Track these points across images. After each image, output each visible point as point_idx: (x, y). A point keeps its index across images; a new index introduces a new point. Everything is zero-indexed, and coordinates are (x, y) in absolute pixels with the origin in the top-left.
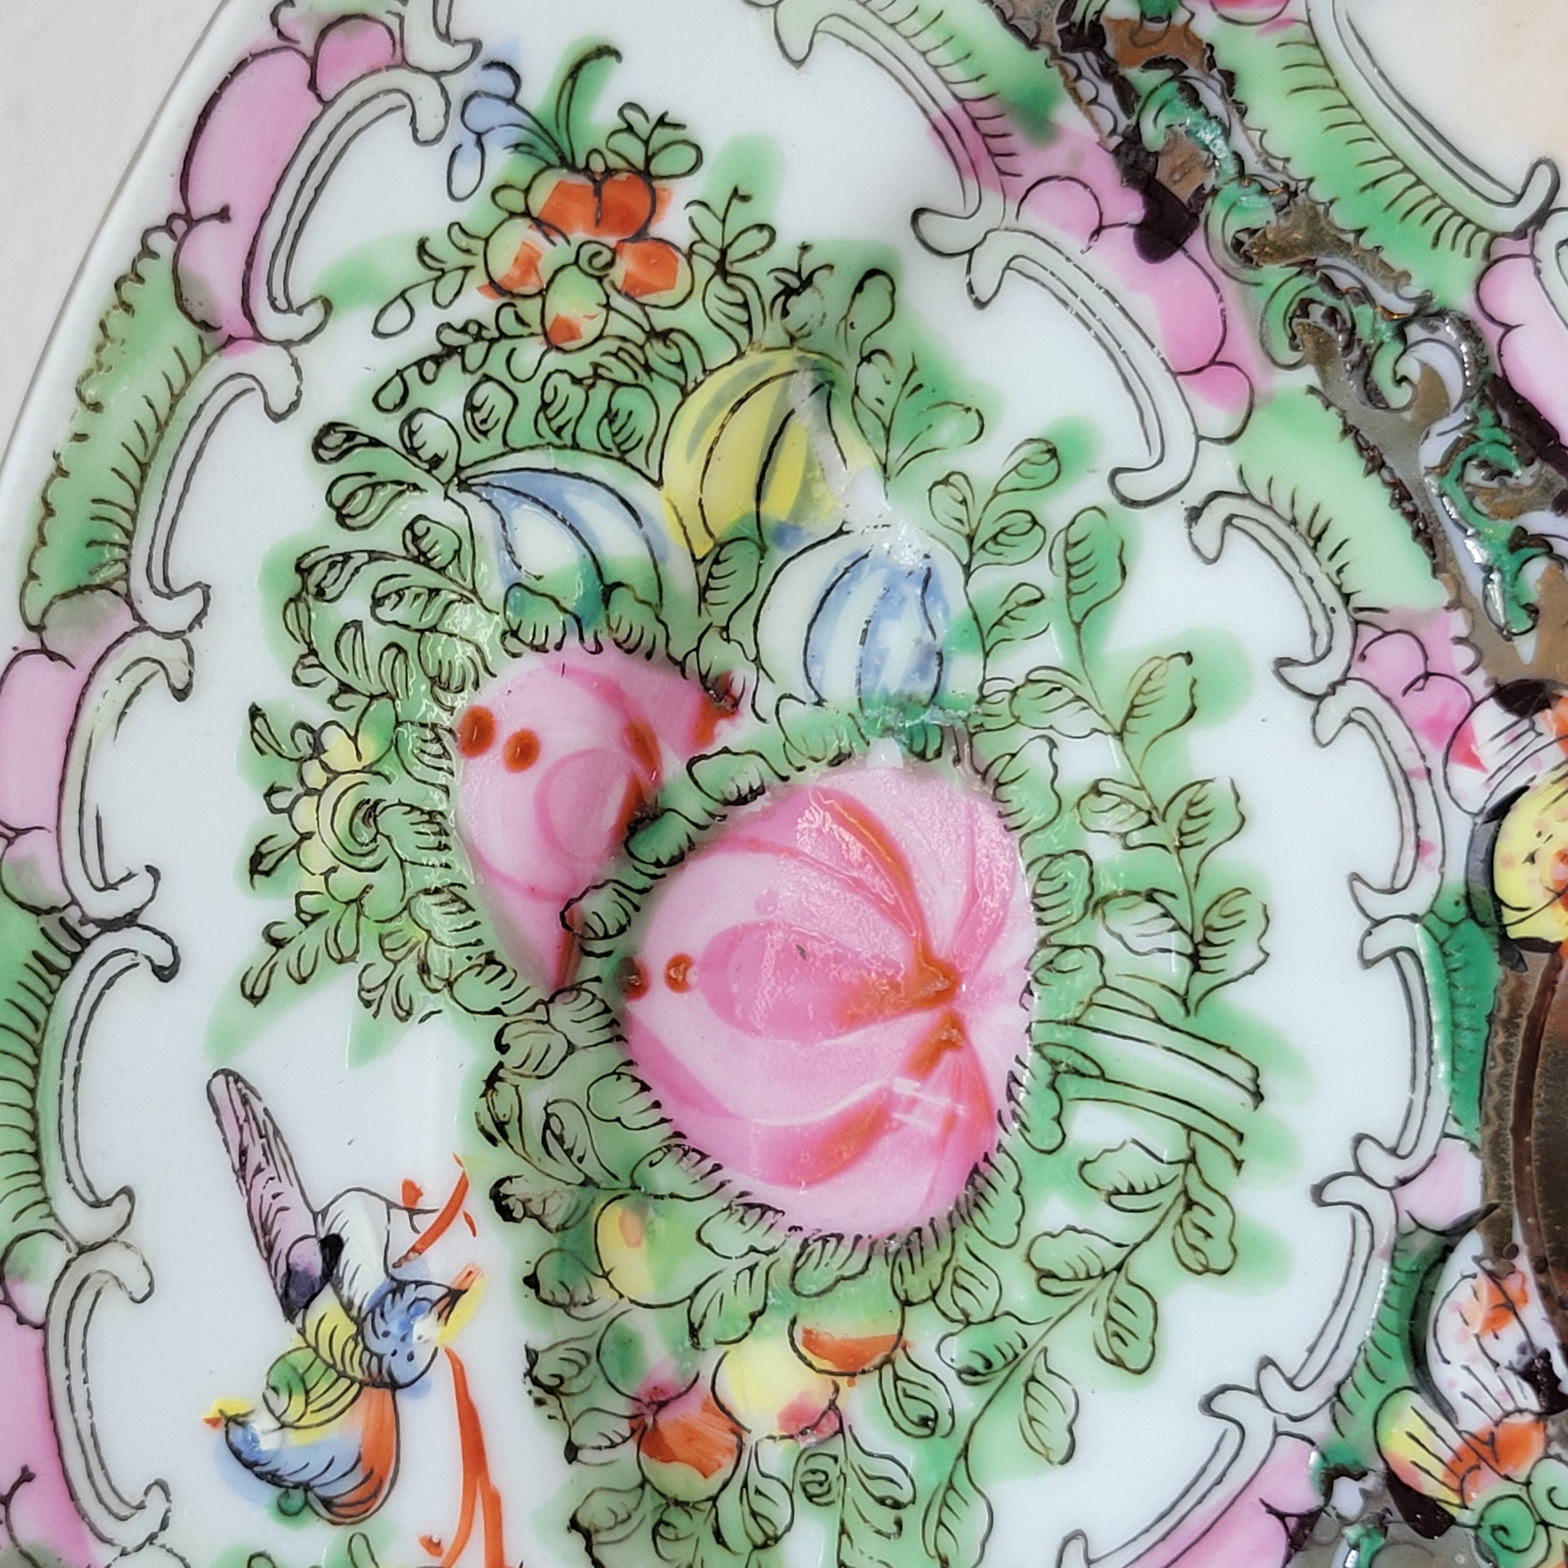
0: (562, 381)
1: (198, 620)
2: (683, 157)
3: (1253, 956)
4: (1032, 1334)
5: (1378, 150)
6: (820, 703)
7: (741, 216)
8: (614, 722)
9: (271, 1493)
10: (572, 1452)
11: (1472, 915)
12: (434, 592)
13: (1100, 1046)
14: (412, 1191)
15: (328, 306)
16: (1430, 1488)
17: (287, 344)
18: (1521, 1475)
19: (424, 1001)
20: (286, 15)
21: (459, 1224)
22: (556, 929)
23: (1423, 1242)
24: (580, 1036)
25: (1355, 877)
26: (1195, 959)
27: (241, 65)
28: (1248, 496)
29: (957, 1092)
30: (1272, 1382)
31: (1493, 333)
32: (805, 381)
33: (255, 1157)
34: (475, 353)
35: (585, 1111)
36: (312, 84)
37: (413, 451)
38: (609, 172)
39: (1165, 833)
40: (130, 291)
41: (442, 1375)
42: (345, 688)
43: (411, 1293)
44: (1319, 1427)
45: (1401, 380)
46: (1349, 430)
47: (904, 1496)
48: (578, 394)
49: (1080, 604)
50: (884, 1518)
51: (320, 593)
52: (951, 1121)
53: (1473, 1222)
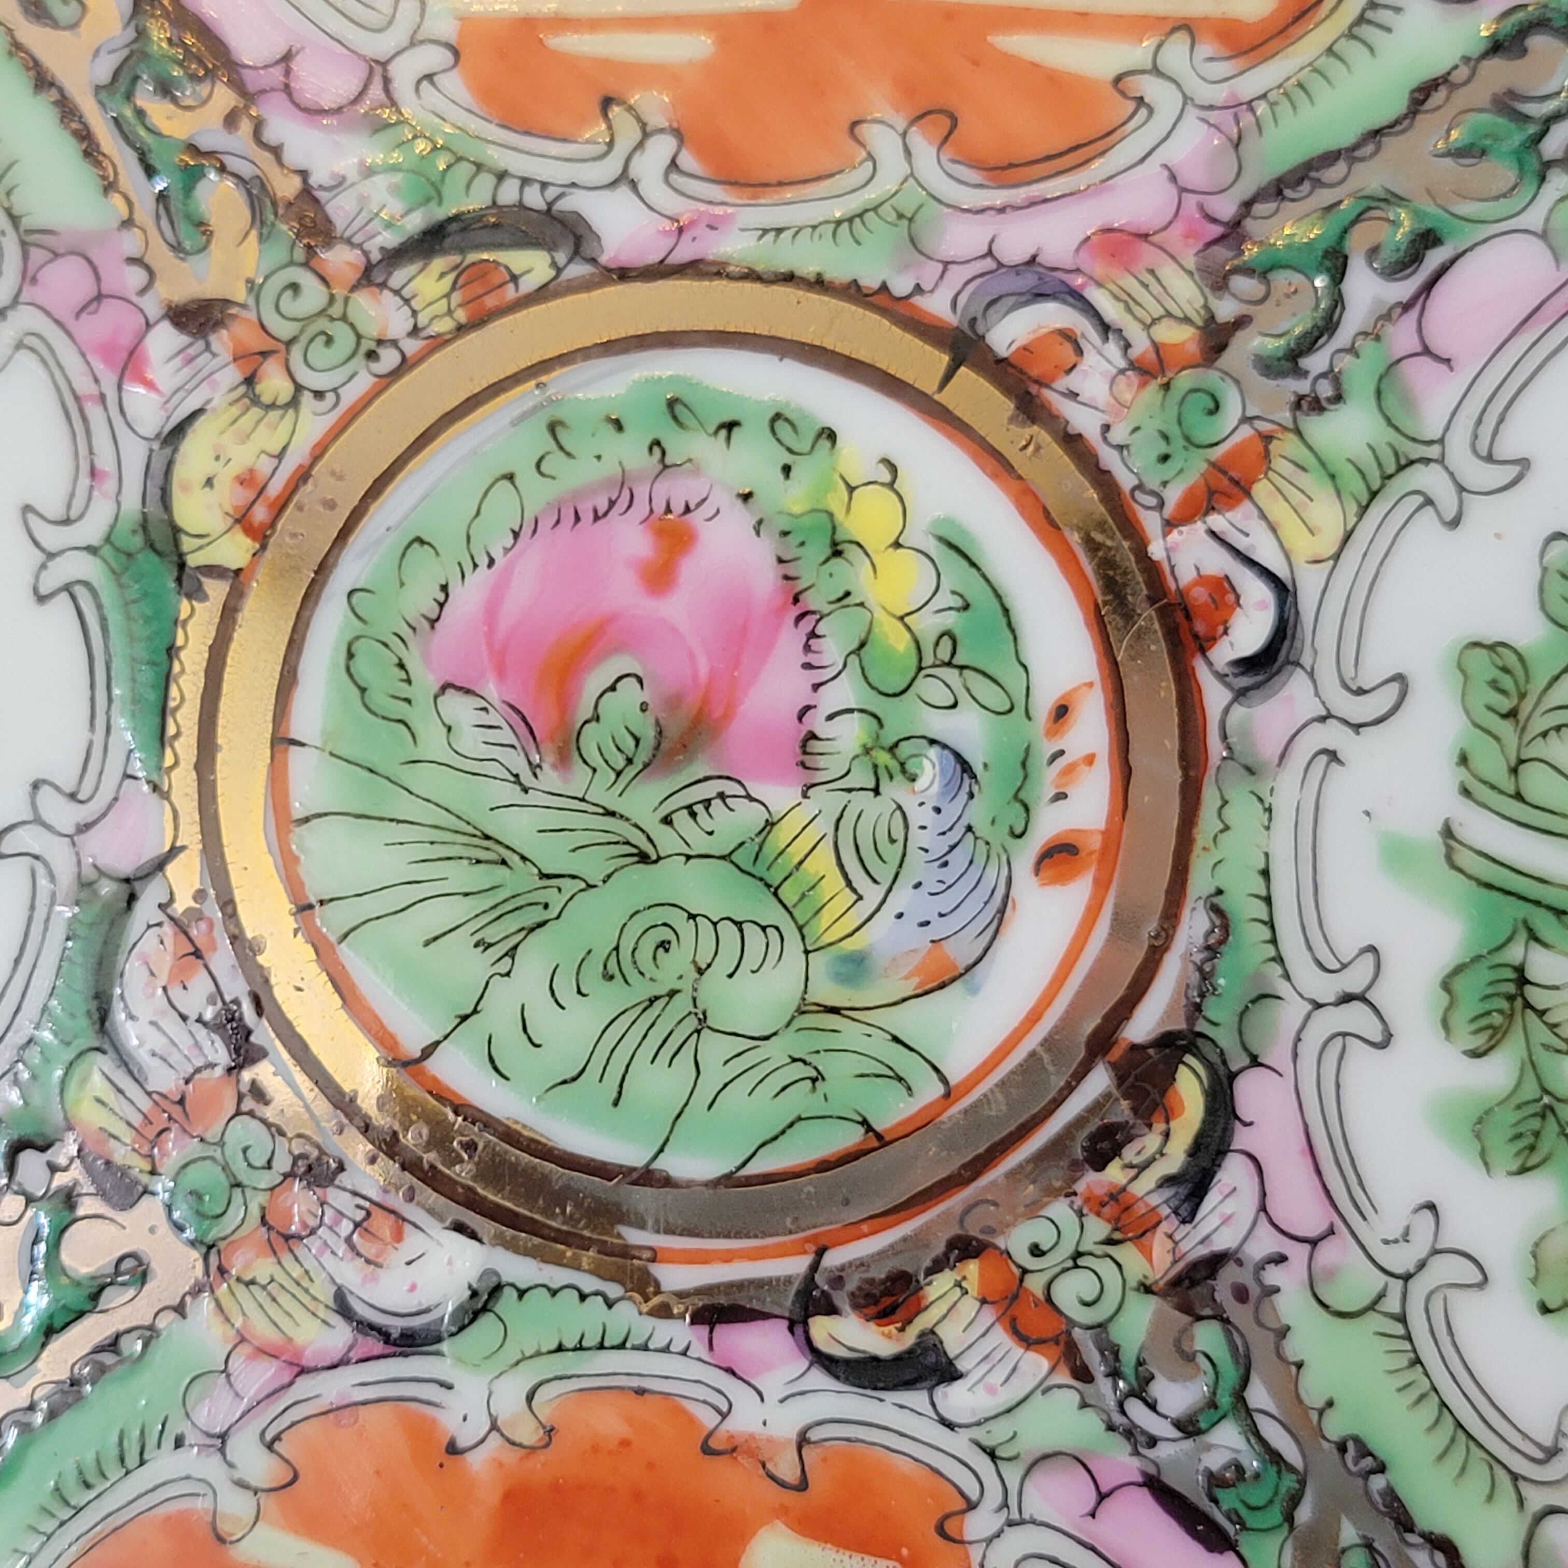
11: (150, 544)
16: (121, 1156)
18: (213, 1134)
23: (107, 891)
25: (27, 509)
46: (17, 50)
53: (160, 865)
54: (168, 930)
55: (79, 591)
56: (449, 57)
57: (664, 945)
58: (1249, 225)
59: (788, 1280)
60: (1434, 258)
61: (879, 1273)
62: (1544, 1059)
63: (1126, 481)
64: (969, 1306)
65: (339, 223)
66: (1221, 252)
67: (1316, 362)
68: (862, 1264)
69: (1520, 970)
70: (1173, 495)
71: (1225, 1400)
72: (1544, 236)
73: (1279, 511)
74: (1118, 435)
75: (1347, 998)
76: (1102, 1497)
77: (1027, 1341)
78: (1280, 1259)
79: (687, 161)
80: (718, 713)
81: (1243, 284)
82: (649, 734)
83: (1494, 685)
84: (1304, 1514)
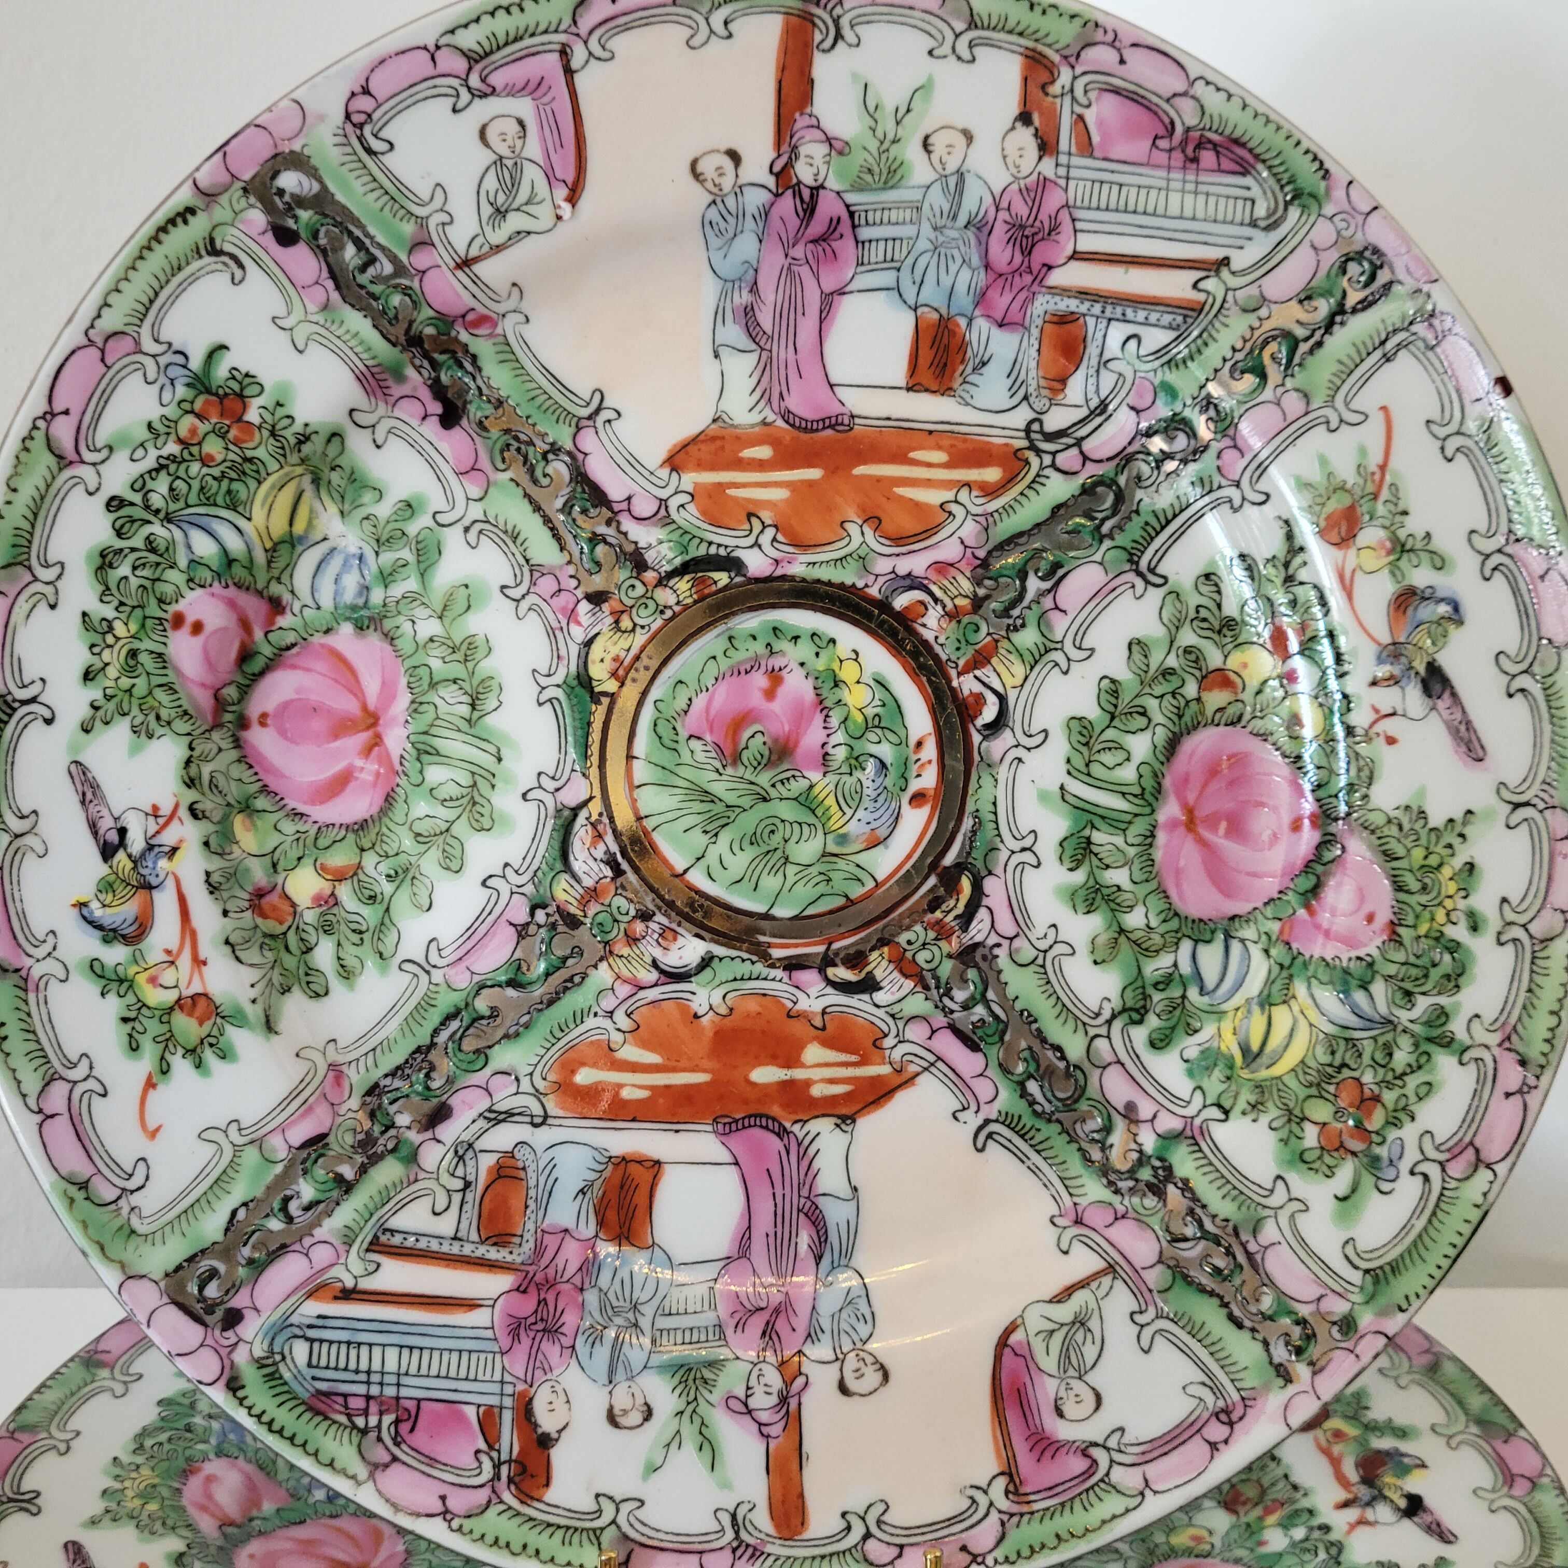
0: (209, 478)
1: (59, 576)
2: (255, 389)
3: (495, 704)
4: (413, 860)
5: (534, 385)
6: (319, 608)
7: (280, 412)
8: (234, 617)
9: (98, 934)
10: (225, 913)
11: (580, 684)
12: (158, 564)
13: (437, 742)
14: (155, 808)
15: (111, 449)
16: (573, 910)
17: (94, 464)
18: (607, 902)
19: (159, 731)
20: (91, 332)
21: (175, 822)
22: (212, 701)
23: (566, 813)
24: (224, 745)
25: (534, 671)
26: (473, 706)
27: (73, 352)
28: (488, 522)
29: (380, 765)
30: (509, 872)
31: (580, 457)
32: (307, 479)
33: (89, 796)
34: (173, 467)
35: (226, 775)
36: (103, 360)
37: (147, 507)
38: (226, 394)
39: (459, 656)
40: (28, 443)
41: (170, 884)
42: (122, 604)
43: (157, 850)
44: (529, 889)
45: (545, 475)
46: (526, 495)
47: (364, 928)
48: (215, 484)
49: (423, 566)
50: (356, 938)
51: (111, 566)
52: (378, 775)
53: (585, 804)
54: (589, 827)
55: (555, 702)
56: (689, 498)
57: (772, 832)
58: (991, 560)
59: (818, 954)
60: (1060, 572)
61: (851, 951)
62: (1096, 871)
63: (944, 657)
64: (885, 963)
65: (650, 561)
66: (979, 571)
67: (1016, 612)
68: (846, 948)
69: (1088, 838)
70: (961, 663)
71: (978, 997)
72: (1101, 564)
73: (1001, 668)
74: (941, 640)
75: (1023, 850)
76: (933, 1032)
77: (906, 976)
78: (998, 945)
79: (780, 537)
80: (791, 744)
81: (988, 582)
82: (766, 753)
83: (1081, 733)
84: (1007, 1037)
